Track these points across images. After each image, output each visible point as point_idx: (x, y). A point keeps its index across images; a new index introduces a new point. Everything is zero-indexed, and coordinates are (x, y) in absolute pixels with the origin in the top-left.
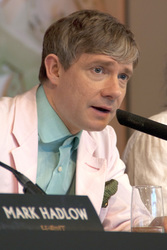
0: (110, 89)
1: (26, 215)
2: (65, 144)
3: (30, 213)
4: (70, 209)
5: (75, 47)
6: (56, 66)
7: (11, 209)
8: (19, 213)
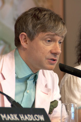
0: (55, 49)
1: (12, 119)
2: (30, 78)
3: (14, 117)
4: (35, 115)
5: (36, 29)
6: (25, 38)
7: (5, 115)
8: (9, 117)
